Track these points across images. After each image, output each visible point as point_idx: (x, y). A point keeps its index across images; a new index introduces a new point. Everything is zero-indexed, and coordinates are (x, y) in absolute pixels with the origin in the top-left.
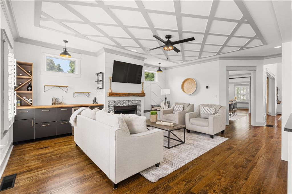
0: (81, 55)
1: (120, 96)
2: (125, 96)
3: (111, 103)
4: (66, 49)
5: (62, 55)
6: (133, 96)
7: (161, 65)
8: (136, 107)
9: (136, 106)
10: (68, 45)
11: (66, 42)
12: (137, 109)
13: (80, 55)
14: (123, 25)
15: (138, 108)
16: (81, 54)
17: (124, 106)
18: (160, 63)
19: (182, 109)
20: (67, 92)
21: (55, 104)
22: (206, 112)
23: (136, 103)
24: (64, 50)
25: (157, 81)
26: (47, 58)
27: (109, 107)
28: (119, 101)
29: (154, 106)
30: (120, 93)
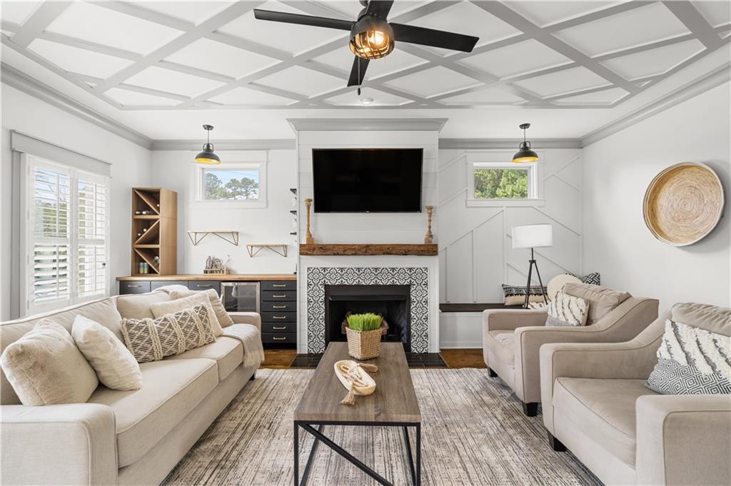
0: (267, 153)
1: (334, 254)
2: (353, 254)
3: (316, 276)
4: (208, 146)
5: (199, 159)
6: (384, 254)
7: (530, 134)
8: (410, 289)
9: (408, 287)
10: (213, 136)
11: (209, 127)
12: (410, 298)
13: (265, 152)
14: (196, 25)
15: (414, 295)
16: (268, 149)
17: (359, 287)
18: (525, 126)
19: (581, 318)
20: (237, 245)
21: (212, 272)
22: (683, 362)
23: (408, 276)
24: (205, 147)
25: (536, 197)
26: (206, 172)
27: (309, 285)
28: (342, 269)
29: (514, 292)
30: (334, 246)
